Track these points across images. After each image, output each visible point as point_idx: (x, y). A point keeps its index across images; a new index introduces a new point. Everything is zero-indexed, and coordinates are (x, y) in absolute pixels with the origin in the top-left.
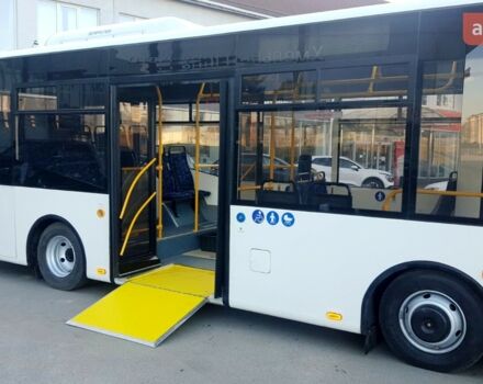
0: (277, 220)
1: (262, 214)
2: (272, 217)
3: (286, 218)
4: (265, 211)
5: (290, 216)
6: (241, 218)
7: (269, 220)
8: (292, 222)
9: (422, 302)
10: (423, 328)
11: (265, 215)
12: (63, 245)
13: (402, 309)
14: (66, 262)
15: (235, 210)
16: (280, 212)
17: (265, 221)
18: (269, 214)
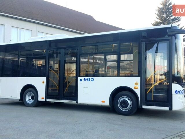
0: (90, 80)
1: (86, 79)
2: (89, 79)
3: (92, 79)
4: (87, 78)
5: (93, 79)
6: (81, 80)
7: (88, 80)
8: (93, 80)
9: (122, 99)
10: (123, 105)
11: (87, 79)
12: (30, 95)
13: (118, 101)
14: (31, 100)
15: (79, 78)
16: (90, 78)
17: (87, 80)
18: (88, 79)
